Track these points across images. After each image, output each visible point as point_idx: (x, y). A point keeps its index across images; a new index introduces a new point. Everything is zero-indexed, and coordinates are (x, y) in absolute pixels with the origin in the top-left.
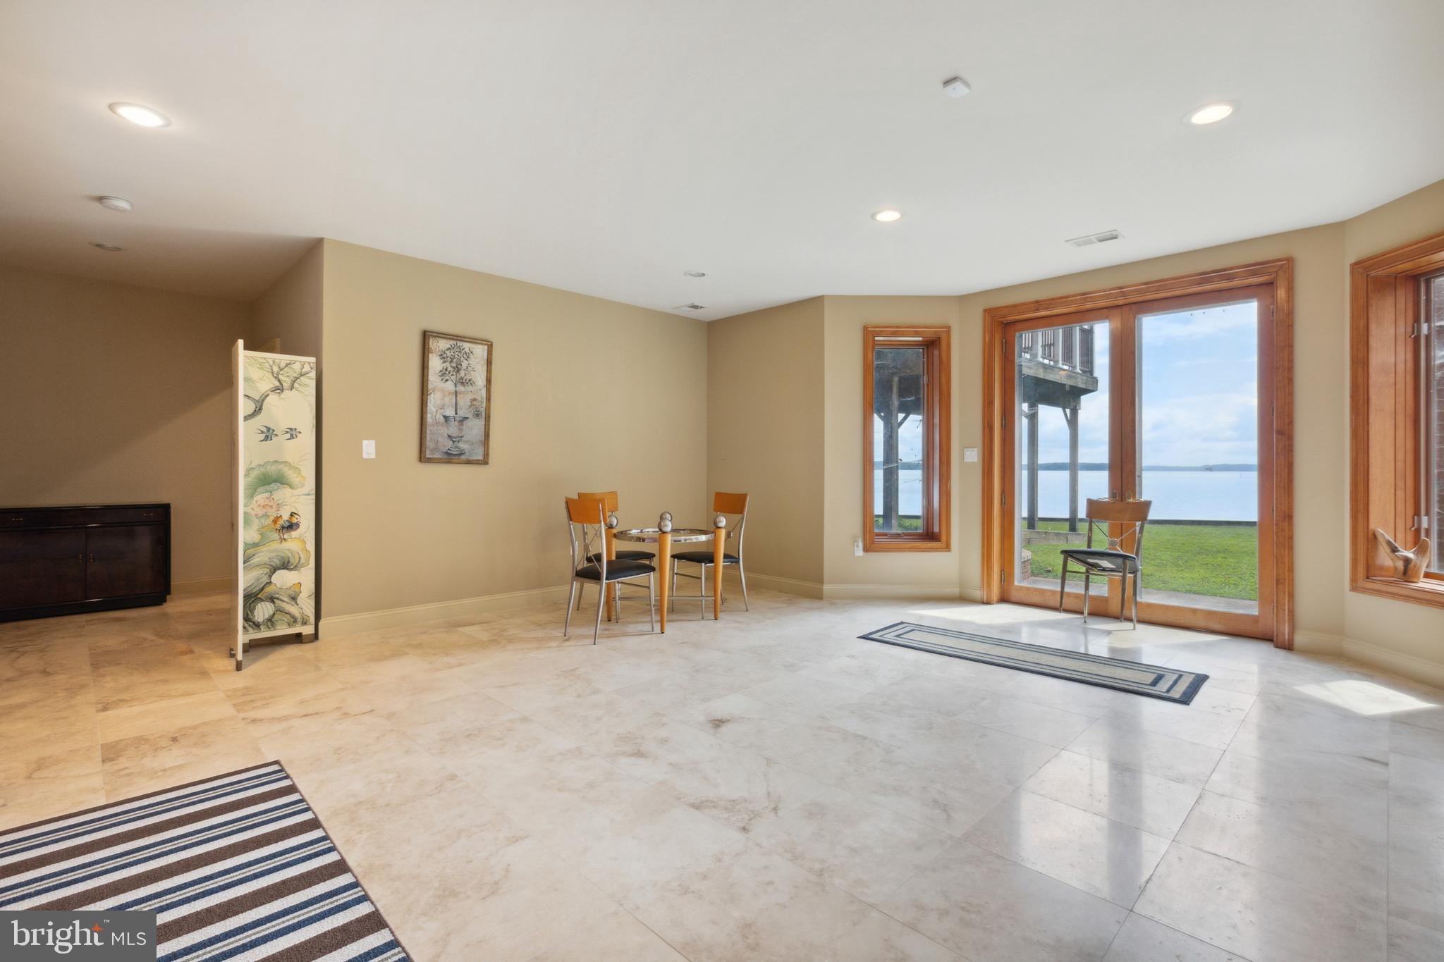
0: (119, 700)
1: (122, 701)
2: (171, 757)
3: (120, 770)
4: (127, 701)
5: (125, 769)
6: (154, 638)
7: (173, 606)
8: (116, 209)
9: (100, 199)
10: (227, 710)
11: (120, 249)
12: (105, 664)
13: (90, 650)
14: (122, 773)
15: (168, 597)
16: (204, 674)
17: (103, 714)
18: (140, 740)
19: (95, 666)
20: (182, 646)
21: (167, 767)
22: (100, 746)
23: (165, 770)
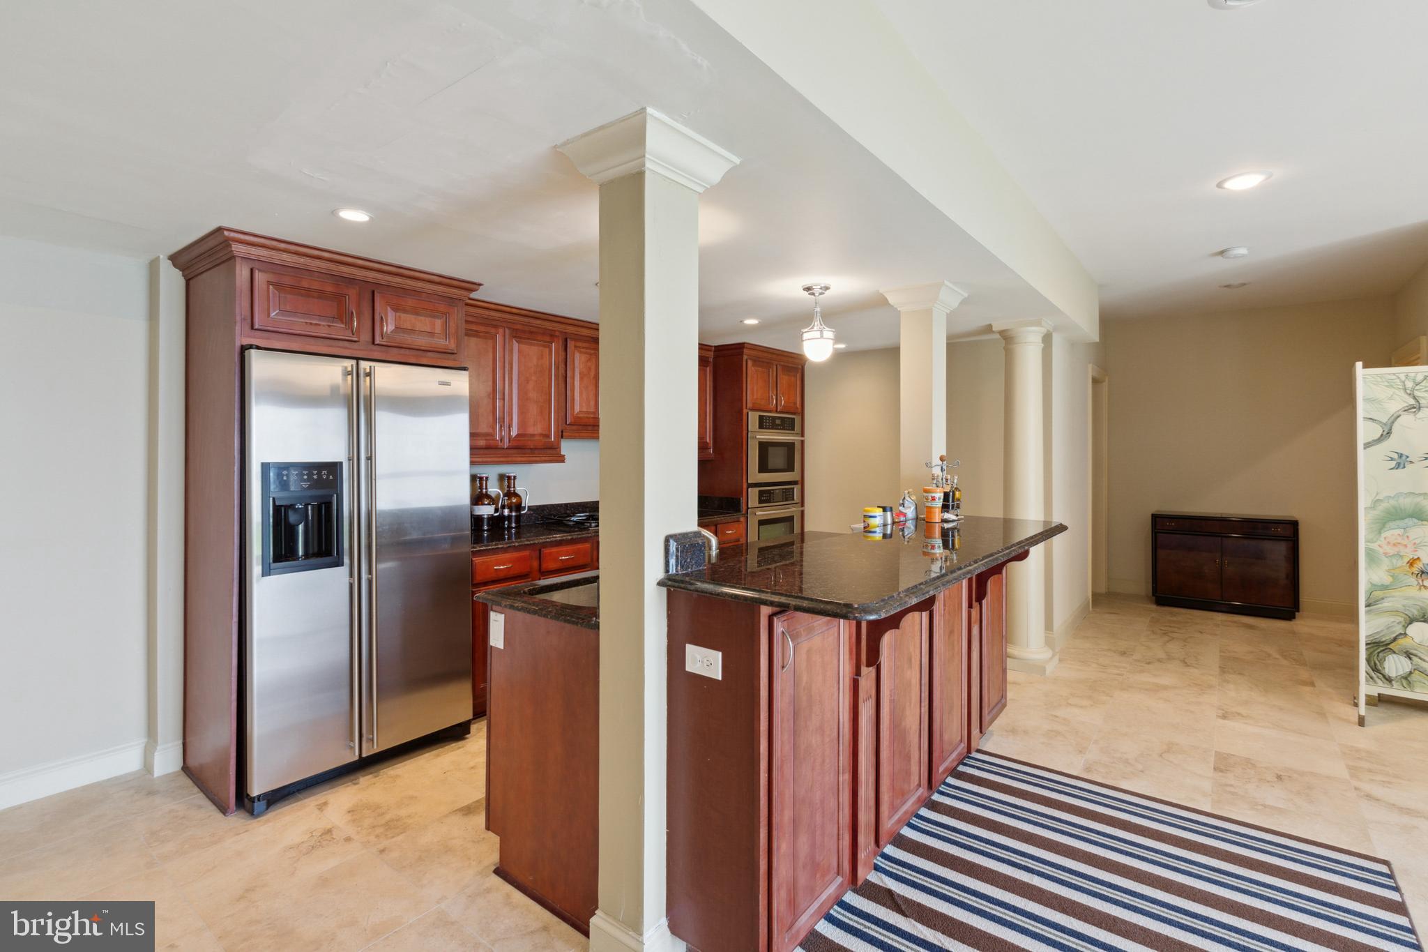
0: (1237, 713)
1: (1239, 714)
2: (1273, 795)
3: (1227, 785)
4: (1243, 716)
5: (1231, 786)
6: (1278, 656)
7: (1301, 625)
8: (1236, 257)
9: (1222, 253)
10: (1339, 769)
11: (1245, 284)
12: (1230, 670)
13: (1221, 651)
14: (1229, 789)
15: (1297, 613)
16: (1322, 715)
17: (1221, 721)
18: (1249, 763)
19: (1223, 670)
20: (1304, 674)
21: (1267, 803)
22: (1214, 752)
23: (1265, 806)
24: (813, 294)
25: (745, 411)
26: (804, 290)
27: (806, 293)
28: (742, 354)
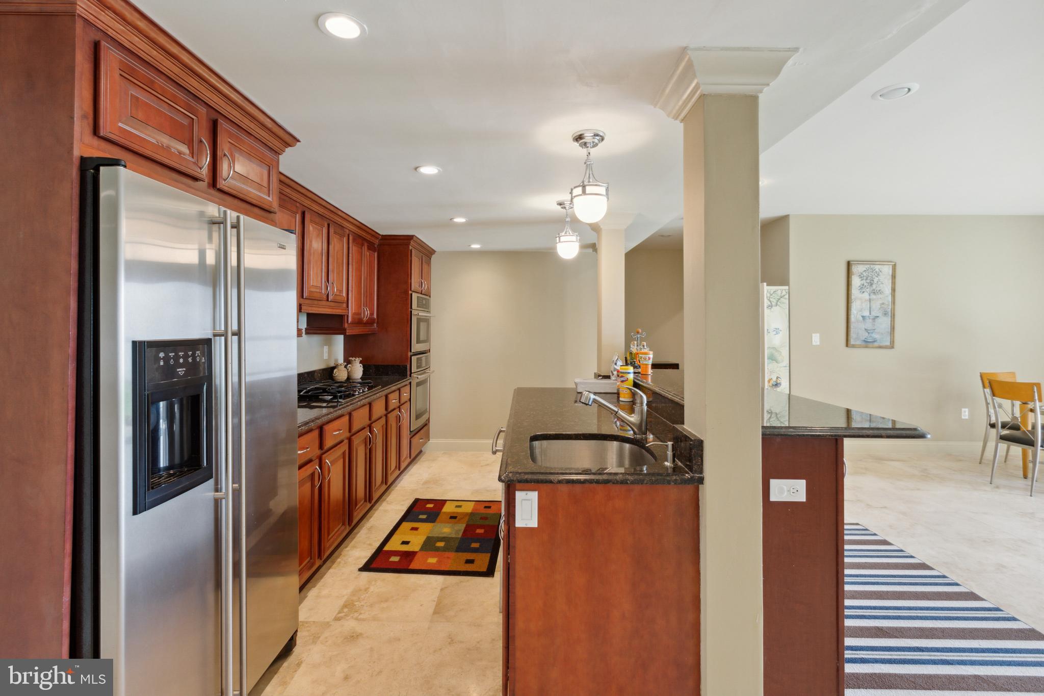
24: (565, 208)
25: (410, 292)
26: (558, 204)
27: (559, 207)
28: (408, 244)
